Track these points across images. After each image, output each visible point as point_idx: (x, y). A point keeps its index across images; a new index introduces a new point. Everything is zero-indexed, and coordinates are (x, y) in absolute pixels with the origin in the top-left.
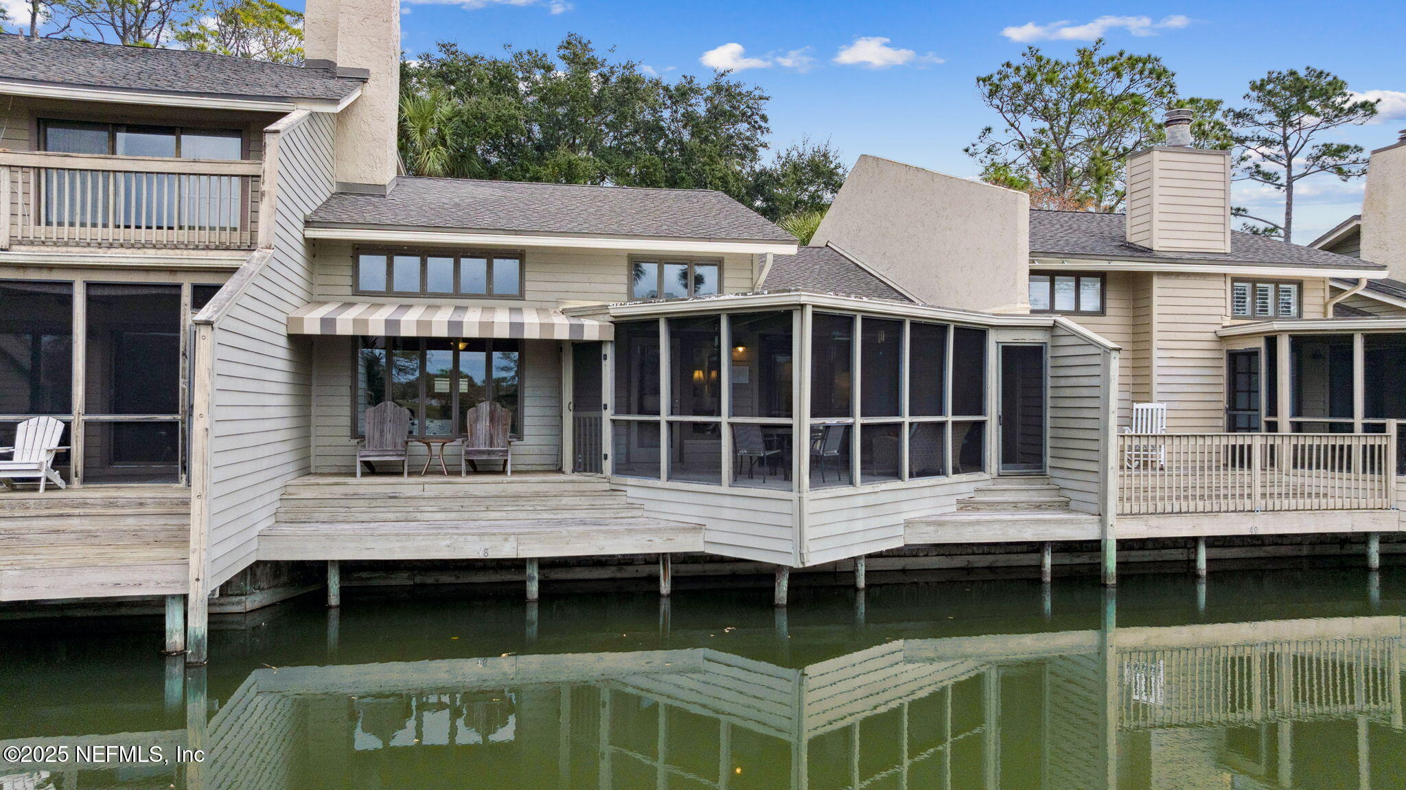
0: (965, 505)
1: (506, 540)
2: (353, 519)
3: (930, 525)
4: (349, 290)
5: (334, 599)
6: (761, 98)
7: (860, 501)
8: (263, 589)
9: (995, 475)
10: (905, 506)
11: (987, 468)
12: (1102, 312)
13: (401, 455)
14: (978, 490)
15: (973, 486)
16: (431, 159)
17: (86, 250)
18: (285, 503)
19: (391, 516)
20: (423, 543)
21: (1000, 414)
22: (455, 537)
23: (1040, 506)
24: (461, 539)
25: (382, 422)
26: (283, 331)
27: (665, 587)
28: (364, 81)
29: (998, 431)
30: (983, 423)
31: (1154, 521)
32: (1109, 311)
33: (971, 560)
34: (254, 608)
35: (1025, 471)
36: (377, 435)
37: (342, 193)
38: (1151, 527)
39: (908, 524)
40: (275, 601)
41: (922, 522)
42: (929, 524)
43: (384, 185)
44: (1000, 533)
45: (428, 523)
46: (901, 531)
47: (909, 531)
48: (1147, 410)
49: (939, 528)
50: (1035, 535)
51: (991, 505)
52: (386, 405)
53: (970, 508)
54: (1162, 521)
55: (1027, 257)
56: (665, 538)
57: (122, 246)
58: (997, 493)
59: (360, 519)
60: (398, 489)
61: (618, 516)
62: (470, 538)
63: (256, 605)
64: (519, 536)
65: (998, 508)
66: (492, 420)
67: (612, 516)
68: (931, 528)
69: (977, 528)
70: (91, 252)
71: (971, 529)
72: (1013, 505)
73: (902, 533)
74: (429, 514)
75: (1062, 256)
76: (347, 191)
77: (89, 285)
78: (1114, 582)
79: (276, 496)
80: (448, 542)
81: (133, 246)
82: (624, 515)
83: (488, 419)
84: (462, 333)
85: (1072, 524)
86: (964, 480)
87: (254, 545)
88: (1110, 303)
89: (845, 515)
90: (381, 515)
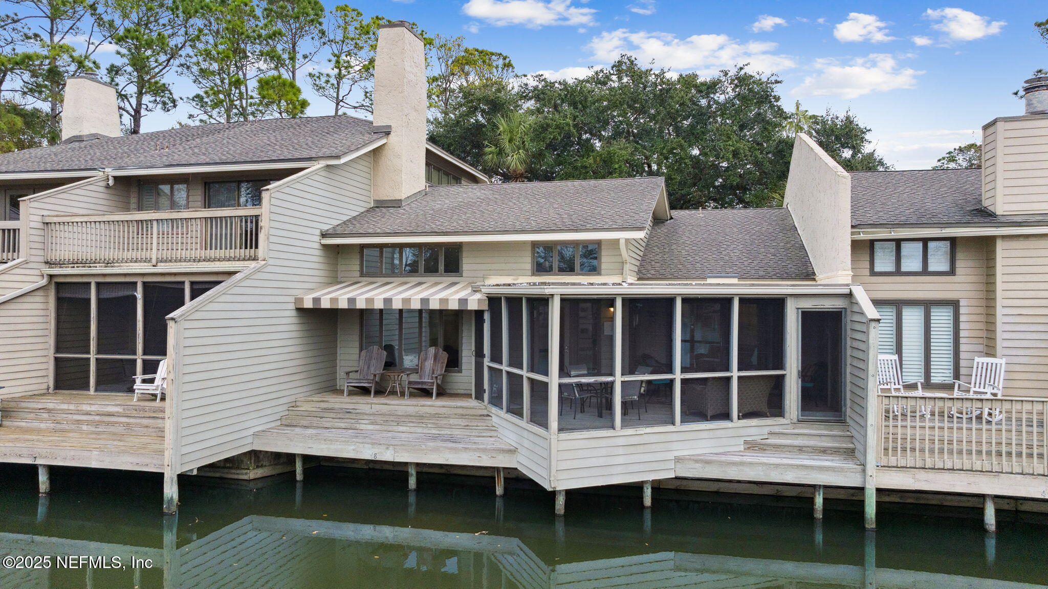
0: (752, 446)
1: (387, 448)
2: (321, 425)
3: (698, 463)
4: (358, 274)
5: (299, 477)
6: (777, 82)
7: (622, 441)
8: (265, 466)
9: (795, 420)
10: (675, 446)
11: (787, 415)
12: (952, 272)
13: (370, 383)
14: (771, 433)
15: (766, 430)
16: (515, 160)
17: (188, 264)
18: (291, 413)
19: (343, 425)
20: (340, 447)
21: (800, 369)
22: (358, 444)
23: (825, 451)
24: (361, 445)
25: (370, 359)
26: (292, 306)
27: (499, 490)
28: (388, 133)
29: (798, 384)
30: (783, 376)
31: (922, 475)
32: (958, 271)
33: (780, 490)
34: (256, 477)
35: (824, 418)
36: (366, 367)
37: (376, 207)
38: (919, 480)
39: (678, 460)
40: (273, 474)
41: (690, 459)
42: (697, 461)
43: (401, 200)
44: (762, 473)
45: (356, 431)
46: (672, 465)
47: (679, 466)
48: (987, 363)
49: (707, 465)
50: (796, 478)
51: (777, 447)
52: (373, 348)
53: (756, 448)
54: (931, 475)
55: (849, 230)
56: (490, 456)
57: (204, 260)
58: (790, 437)
59: (325, 426)
60: (357, 406)
61: (480, 435)
62: (366, 445)
63: (258, 476)
64: (396, 447)
65: (784, 450)
66: (435, 360)
67: (477, 434)
68: (698, 465)
69: (741, 468)
70: (191, 265)
71: (734, 468)
72: (798, 448)
73: (673, 467)
74: (364, 425)
75: (890, 226)
76: (381, 205)
77: (192, 283)
78: (874, 526)
79: (285, 407)
80: (353, 447)
81: (209, 260)
82: (484, 434)
83: (433, 359)
84: (392, 306)
85: (835, 471)
86: (754, 424)
87: (250, 440)
88: (959, 264)
89: (604, 452)
90: (336, 424)
